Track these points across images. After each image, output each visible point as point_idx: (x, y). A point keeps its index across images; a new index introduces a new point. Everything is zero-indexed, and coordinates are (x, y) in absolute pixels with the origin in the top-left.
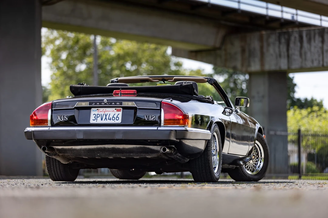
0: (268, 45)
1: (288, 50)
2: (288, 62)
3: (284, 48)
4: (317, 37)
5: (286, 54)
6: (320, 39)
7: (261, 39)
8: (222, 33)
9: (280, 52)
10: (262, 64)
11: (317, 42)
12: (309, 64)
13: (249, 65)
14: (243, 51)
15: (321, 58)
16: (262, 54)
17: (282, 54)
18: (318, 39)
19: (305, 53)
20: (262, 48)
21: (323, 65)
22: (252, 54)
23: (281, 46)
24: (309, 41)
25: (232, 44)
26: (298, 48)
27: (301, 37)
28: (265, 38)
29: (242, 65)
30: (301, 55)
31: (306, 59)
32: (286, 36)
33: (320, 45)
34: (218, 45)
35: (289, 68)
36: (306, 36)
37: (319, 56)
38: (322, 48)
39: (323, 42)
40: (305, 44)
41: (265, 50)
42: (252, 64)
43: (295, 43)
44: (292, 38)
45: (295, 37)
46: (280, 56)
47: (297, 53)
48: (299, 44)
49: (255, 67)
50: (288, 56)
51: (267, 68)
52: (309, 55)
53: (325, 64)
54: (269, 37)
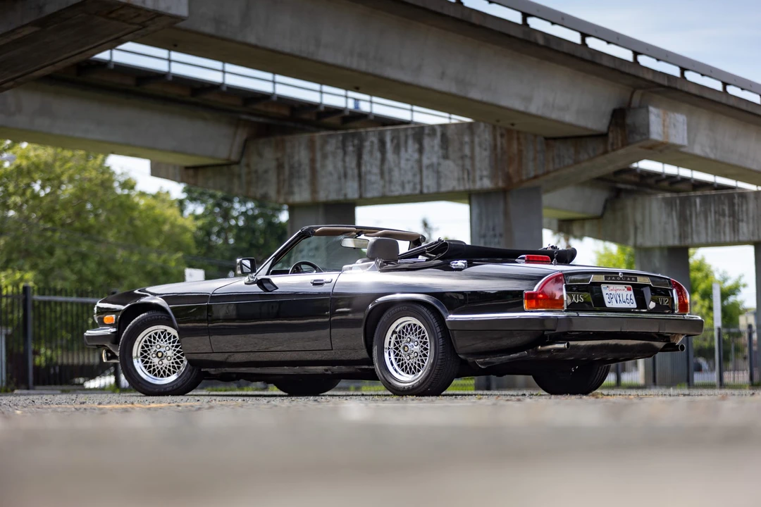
0: (325, 157)
1: (359, 165)
2: (360, 186)
3: (351, 162)
4: (410, 142)
5: (356, 171)
6: (417, 146)
7: (311, 146)
8: (242, 135)
9: (345, 168)
10: (314, 191)
11: (410, 150)
12: (396, 190)
13: (291, 193)
14: (280, 167)
15: (417, 179)
16: (314, 171)
17: (350, 172)
18: (412, 146)
19: (390, 171)
20: (313, 161)
21: (421, 192)
22: (294, 173)
23: (348, 159)
24: (397, 149)
25: (260, 155)
26: (378, 163)
27: (382, 143)
28: (318, 144)
29: (278, 192)
30: (382, 174)
31: (391, 182)
32: (356, 142)
33: (416, 156)
34: (234, 157)
35: (361, 197)
36: (392, 141)
37: (414, 175)
38: (420, 161)
39: (421, 151)
40: (390, 155)
41: (318, 165)
42: (296, 189)
43: (371, 152)
44: (367, 144)
45: (372, 142)
46: (345, 175)
47: (376, 170)
48: (378, 155)
49: (302, 195)
50: (360, 176)
51: (322, 196)
52: (396, 173)
53: (425, 191)
54: (325, 142)
